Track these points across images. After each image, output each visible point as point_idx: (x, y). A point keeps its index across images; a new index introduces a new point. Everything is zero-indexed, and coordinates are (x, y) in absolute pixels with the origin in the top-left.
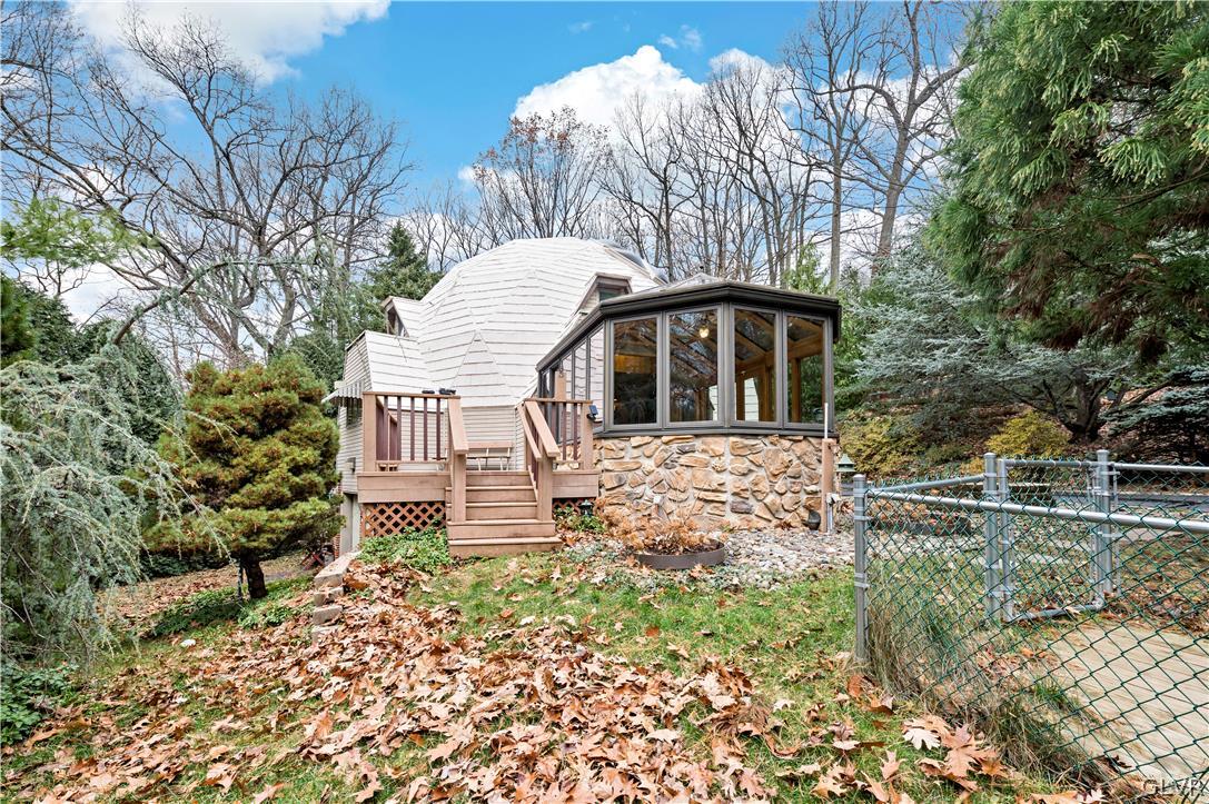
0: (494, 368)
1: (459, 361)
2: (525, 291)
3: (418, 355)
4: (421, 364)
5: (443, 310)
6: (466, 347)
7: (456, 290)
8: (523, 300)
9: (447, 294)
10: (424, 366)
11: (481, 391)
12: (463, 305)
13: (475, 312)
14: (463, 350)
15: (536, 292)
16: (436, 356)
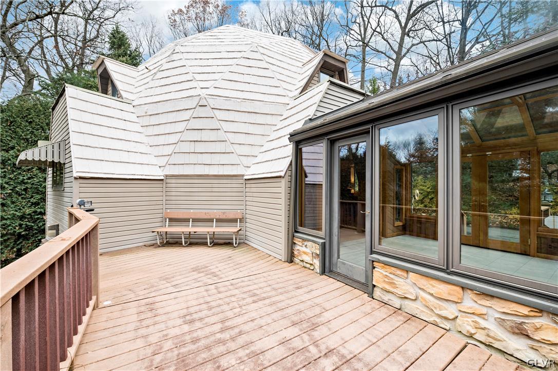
0: (220, 135)
1: (181, 127)
2: (251, 63)
3: (133, 117)
4: (137, 127)
5: (160, 75)
6: (189, 113)
7: (175, 57)
8: (248, 70)
9: (165, 60)
10: (141, 130)
11: (207, 159)
12: (183, 70)
13: (198, 77)
14: (186, 115)
15: (259, 64)
16: (154, 120)
